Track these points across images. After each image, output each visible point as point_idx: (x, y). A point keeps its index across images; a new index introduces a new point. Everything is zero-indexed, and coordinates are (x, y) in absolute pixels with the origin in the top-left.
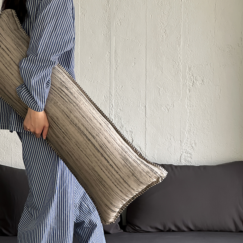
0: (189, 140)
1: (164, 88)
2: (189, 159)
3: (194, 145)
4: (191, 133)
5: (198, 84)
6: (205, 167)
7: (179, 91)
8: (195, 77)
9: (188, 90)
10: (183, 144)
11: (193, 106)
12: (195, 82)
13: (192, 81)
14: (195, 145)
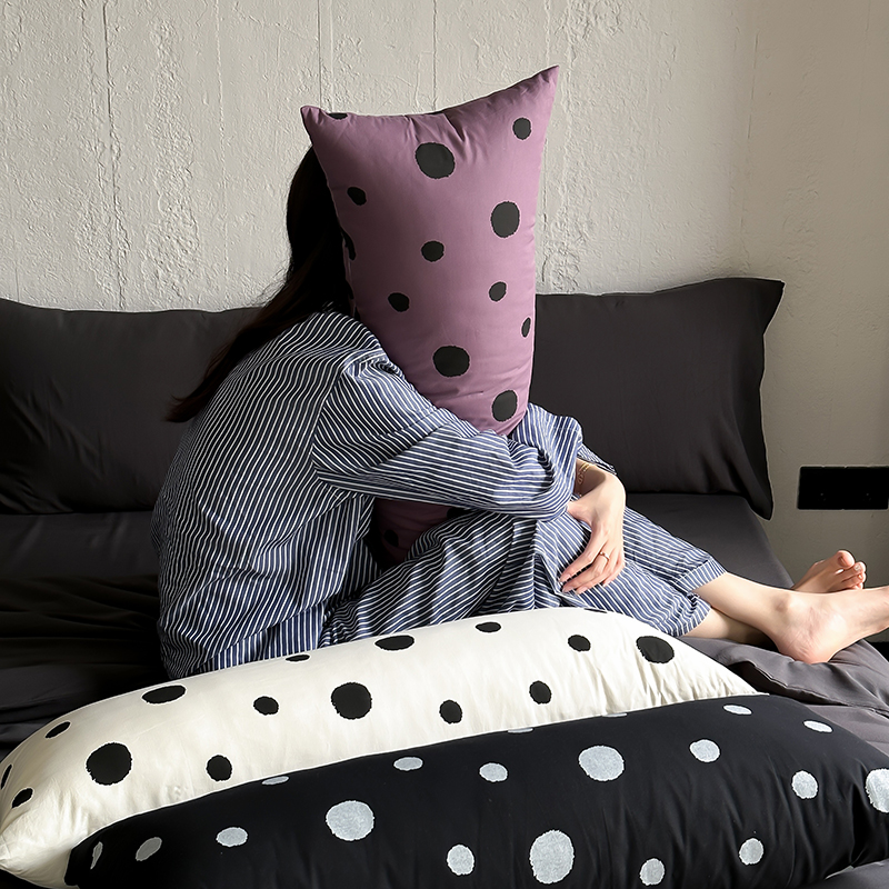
0: (571, 213)
1: (494, 45)
2: (571, 272)
3: (585, 229)
4: (578, 191)
5: (603, 31)
6: (619, 299)
7: (540, 55)
8: (591, 8)
9: (569, 50)
10: (552, 225)
11: (585, 103)
12: (594, 22)
13: (584, 19)
14: (589, 227)
